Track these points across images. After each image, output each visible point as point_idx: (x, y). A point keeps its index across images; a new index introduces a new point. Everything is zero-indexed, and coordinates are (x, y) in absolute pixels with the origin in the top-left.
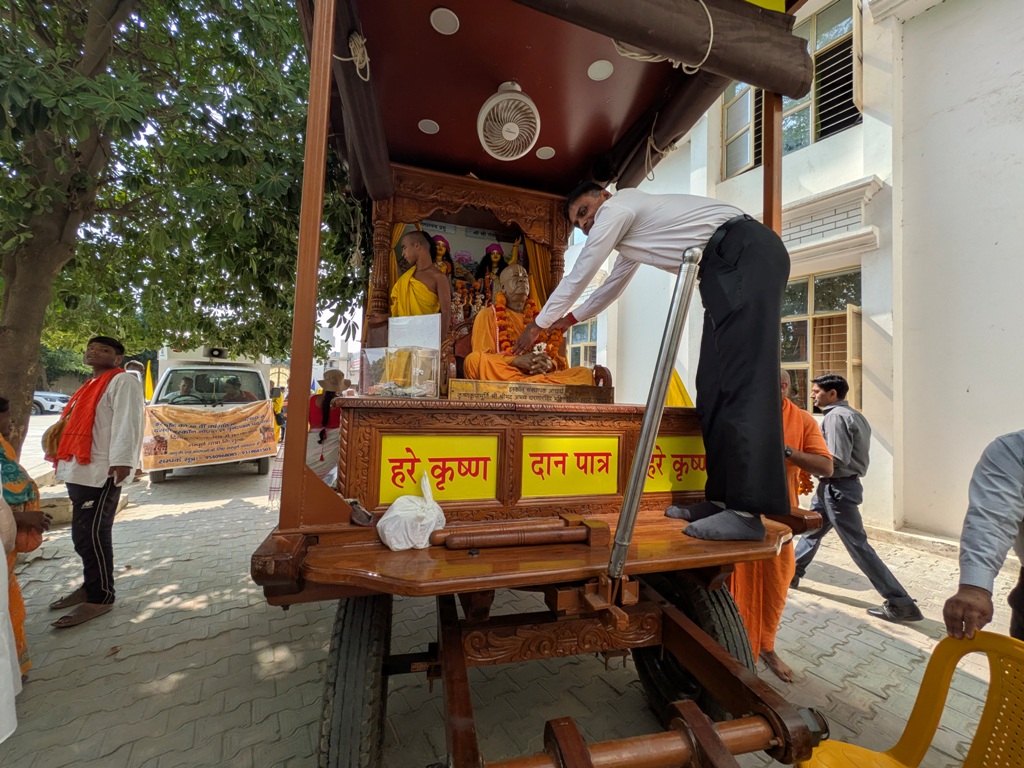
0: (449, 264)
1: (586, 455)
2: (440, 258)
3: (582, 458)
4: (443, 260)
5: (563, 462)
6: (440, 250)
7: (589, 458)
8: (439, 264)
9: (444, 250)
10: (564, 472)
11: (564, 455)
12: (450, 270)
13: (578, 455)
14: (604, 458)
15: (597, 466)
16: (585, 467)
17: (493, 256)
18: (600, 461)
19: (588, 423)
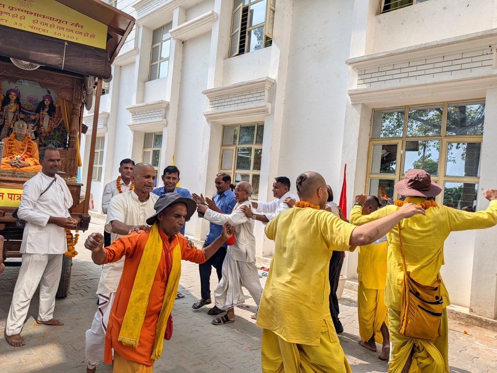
0: (18, 105)
1: (12, 194)
2: (13, 101)
3: (10, 196)
4: (15, 102)
5: (2, 196)
6: (12, 97)
7: (13, 196)
8: (12, 105)
9: (15, 98)
10: (2, 199)
11: (3, 194)
12: (18, 109)
13: (9, 194)
14: (19, 196)
15: (16, 198)
16: (11, 198)
17: (45, 102)
18: (17, 197)
19: (12, 184)
